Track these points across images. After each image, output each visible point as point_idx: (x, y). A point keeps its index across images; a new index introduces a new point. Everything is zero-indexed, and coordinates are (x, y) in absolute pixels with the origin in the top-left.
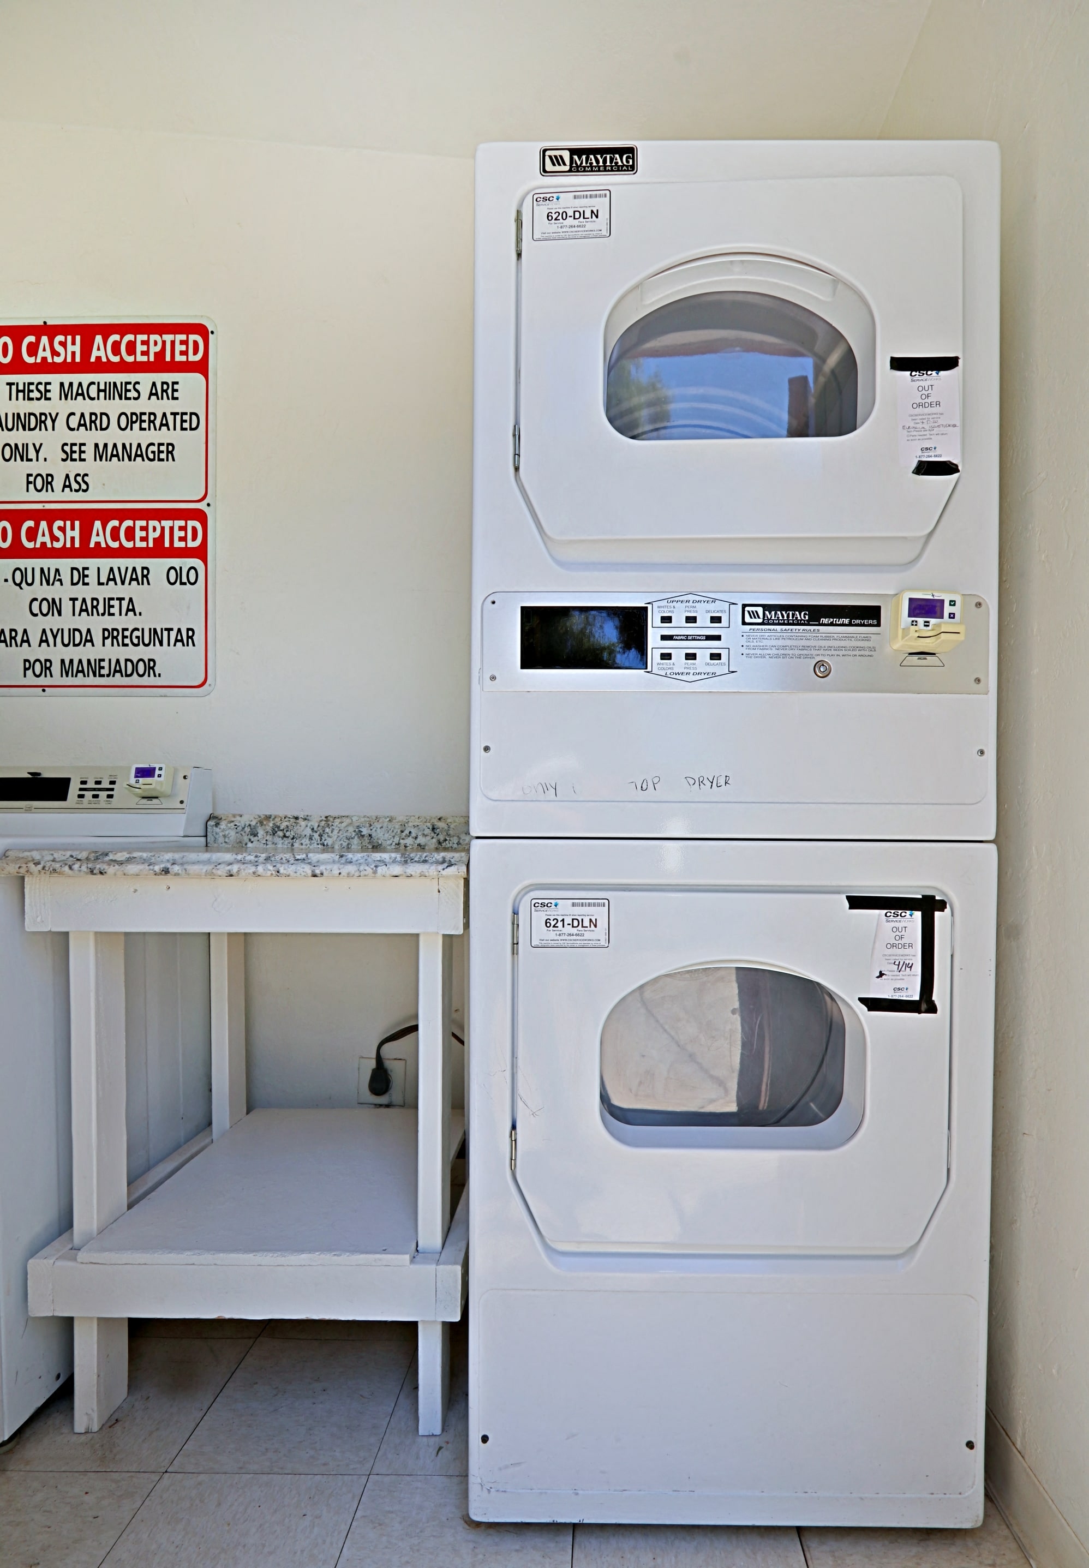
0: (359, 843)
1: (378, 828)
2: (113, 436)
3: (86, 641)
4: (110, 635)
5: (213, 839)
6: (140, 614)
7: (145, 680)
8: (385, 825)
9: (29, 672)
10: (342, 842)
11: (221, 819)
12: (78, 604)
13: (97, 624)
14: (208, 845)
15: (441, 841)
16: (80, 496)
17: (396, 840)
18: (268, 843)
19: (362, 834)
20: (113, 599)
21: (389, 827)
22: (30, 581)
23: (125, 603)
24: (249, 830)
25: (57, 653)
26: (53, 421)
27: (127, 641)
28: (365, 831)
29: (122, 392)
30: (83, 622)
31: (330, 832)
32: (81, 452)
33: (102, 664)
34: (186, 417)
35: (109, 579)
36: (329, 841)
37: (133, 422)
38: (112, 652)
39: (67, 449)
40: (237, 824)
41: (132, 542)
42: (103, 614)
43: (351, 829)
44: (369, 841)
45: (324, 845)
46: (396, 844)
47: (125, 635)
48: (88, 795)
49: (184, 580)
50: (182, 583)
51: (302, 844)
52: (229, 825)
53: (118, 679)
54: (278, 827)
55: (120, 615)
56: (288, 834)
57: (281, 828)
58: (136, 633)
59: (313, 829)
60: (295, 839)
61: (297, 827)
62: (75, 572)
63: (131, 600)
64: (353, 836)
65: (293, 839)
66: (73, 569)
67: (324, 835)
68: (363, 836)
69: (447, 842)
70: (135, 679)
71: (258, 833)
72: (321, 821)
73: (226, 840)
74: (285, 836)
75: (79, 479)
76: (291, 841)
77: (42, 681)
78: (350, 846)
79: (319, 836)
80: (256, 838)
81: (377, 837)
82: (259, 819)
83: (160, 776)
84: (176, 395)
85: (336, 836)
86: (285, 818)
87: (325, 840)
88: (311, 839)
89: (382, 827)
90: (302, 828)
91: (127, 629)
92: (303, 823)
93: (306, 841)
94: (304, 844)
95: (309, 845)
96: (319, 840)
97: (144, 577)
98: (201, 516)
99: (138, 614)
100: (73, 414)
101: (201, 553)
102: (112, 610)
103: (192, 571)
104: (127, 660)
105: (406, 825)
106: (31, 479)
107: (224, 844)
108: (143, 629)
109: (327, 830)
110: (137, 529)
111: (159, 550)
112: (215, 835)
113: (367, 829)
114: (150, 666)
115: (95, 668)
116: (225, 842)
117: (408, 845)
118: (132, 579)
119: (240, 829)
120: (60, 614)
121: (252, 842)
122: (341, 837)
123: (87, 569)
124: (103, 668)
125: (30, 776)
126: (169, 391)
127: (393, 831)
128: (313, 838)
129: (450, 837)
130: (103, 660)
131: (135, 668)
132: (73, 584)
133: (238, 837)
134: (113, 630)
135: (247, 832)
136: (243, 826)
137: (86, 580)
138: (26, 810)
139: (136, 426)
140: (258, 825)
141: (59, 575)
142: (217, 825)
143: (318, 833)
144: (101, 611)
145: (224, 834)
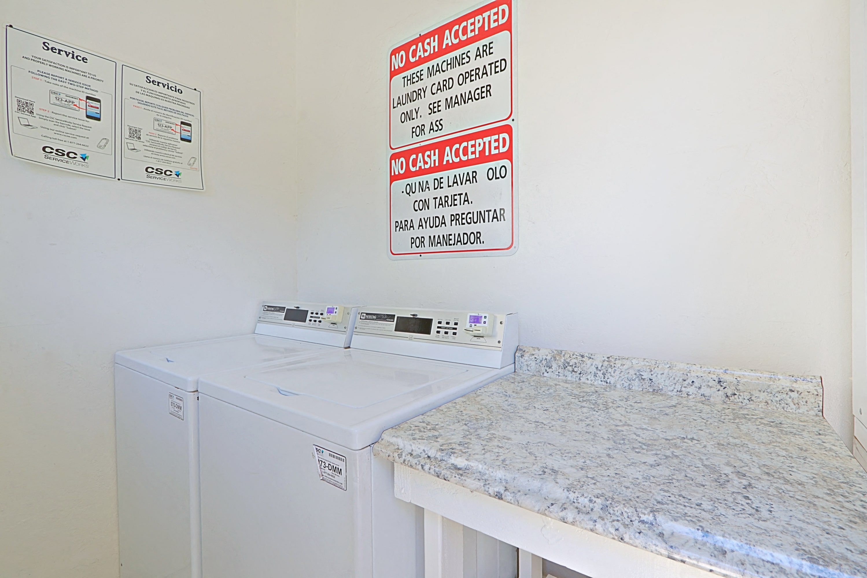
0: (639, 385)
1: (659, 374)
2: (457, 91)
3: (442, 223)
4: (455, 218)
5: (519, 366)
6: (472, 202)
7: (475, 246)
8: (666, 372)
9: (414, 245)
10: (623, 382)
11: (524, 351)
12: (438, 200)
13: (447, 212)
14: (516, 371)
15: (729, 394)
16: (439, 133)
17: (678, 387)
18: (560, 374)
19: (643, 377)
20: (456, 195)
21: (671, 375)
22: (414, 191)
23: (463, 197)
24: (546, 363)
25: (427, 232)
26: (424, 92)
27: (464, 221)
28: (646, 375)
29: (459, 61)
30: (441, 212)
31: (612, 372)
32: (439, 106)
33: (451, 237)
34: (498, 64)
35: (454, 183)
36: (612, 380)
37: (466, 78)
38: (456, 229)
39: (431, 106)
40: (536, 357)
41: (467, 156)
42: (451, 206)
43: (632, 372)
44: (649, 384)
45: (607, 383)
46: (678, 391)
47: (463, 217)
48: (442, 331)
49: (498, 176)
50: (496, 178)
51: (588, 379)
52: (530, 357)
53: (459, 247)
54: (568, 363)
55: (460, 204)
56: (576, 370)
57: (571, 364)
58: (469, 216)
59: (597, 368)
60: (582, 375)
61: (584, 365)
62: (436, 181)
63: (466, 194)
64: (634, 378)
65: (580, 374)
66: (435, 179)
67: (606, 374)
68: (644, 379)
69: (736, 396)
70: (469, 246)
71: (552, 366)
72: (604, 361)
73: (529, 369)
74: (573, 371)
75: (438, 123)
76: (579, 376)
77: (420, 250)
78: (631, 386)
79: (603, 374)
80: (551, 369)
81: (657, 382)
82: (553, 354)
83: (485, 322)
84: (491, 51)
85: (618, 377)
86: (573, 355)
87: (608, 379)
88: (595, 376)
89: (663, 374)
90: (588, 366)
91: (464, 214)
92: (589, 362)
93: (591, 377)
94: (589, 379)
95: (593, 381)
96: (602, 378)
97: (472, 178)
98: (508, 129)
99: (470, 202)
100: (434, 84)
101: (508, 155)
102: (456, 202)
103: (503, 168)
104: (464, 234)
105: (688, 374)
106: (414, 130)
107: (527, 371)
108: (473, 212)
109: (610, 370)
110: (470, 146)
111: (483, 158)
112: (521, 364)
113: (648, 374)
114: (478, 236)
115: (446, 240)
116: (528, 370)
117: (690, 393)
118: (467, 181)
119: (538, 361)
120: (428, 209)
121: (548, 372)
122: (623, 377)
123: (442, 178)
124: (451, 240)
125: (412, 316)
126: (487, 50)
127: (674, 379)
128: (597, 376)
129: (740, 392)
130: (451, 235)
131: (469, 238)
132: (435, 189)
133: (538, 367)
134: (456, 215)
135: (544, 365)
136: (541, 360)
137: (442, 186)
138: (409, 339)
139: (468, 80)
140: (553, 359)
141: (428, 185)
142: (522, 356)
143: (602, 372)
144: (450, 204)
145: (527, 363)
